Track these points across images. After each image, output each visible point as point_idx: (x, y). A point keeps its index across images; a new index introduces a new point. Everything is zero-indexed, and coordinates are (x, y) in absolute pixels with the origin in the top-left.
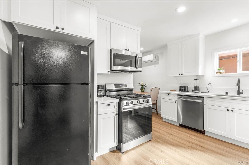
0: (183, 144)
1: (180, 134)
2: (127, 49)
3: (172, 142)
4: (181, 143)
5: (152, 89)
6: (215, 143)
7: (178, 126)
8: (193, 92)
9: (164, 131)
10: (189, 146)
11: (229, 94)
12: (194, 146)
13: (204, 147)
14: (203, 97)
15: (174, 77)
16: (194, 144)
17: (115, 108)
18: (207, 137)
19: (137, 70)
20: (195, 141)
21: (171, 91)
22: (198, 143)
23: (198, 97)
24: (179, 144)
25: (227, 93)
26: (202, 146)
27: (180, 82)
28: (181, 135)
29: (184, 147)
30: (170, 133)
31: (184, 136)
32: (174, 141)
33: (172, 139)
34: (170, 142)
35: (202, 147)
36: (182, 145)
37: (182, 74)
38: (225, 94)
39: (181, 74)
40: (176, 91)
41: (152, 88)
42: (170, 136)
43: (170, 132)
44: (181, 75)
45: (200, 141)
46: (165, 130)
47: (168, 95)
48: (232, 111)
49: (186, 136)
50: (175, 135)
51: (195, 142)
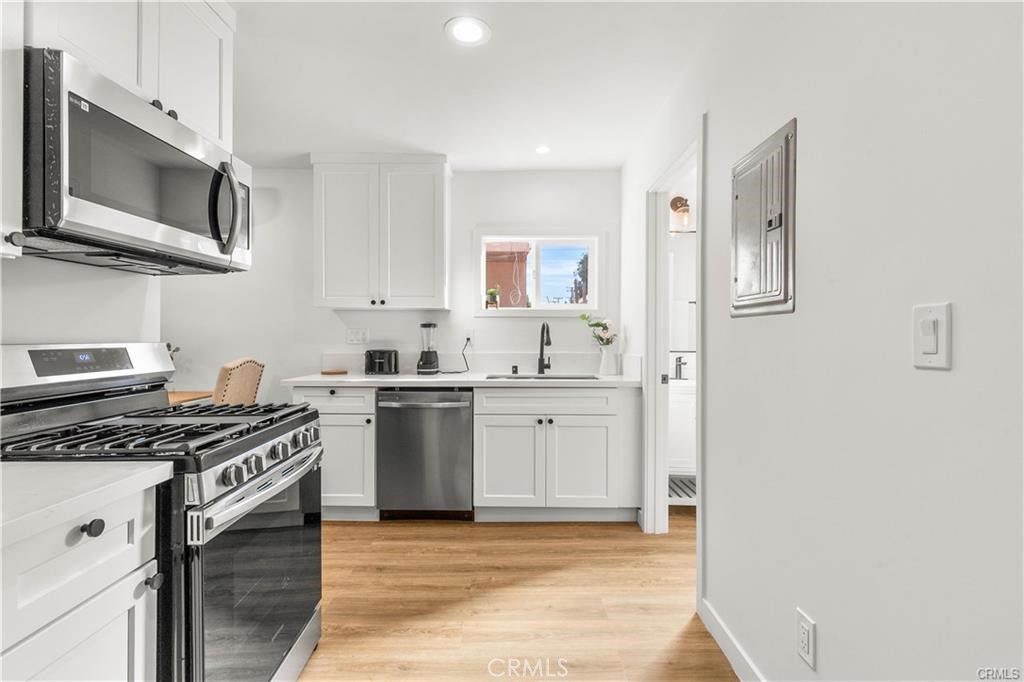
0: (444, 588)
1: (409, 554)
2: (166, 108)
3: (409, 602)
4: (436, 588)
5: (233, 371)
6: (516, 538)
7: (374, 524)
8: (419, 373)
9: (342, 568)
10: (469, 585)
11: (520, 373)
12: (481, 577)
13: (505, 569)
14: (470, 389)
15: (337, 311)
16: (473, 571)
17: (139, 533)
18: (484, 529)
19: (227, 257)
20: (468, 556)
21: (323, 373)
22: (482, 561)
23: (451, 389)
24: (433, 595)
25: (515, 370)
26: (496, 565)
27: (364, 334)
28: (414, 554)
29: (460, 600)
30: (370, 566)
31: (425, 555)
32: (411, 595)
33: (395, 587)
34: (401, 607)
35: (498, 568)
36: (446, 595)
37: (383, 302)
38: (510, 373)
39: (378, 301)
40: (345, 373)
41: (230, 365)
42: (381, 579)
43: (367, 563)
44: (378, 306)
45: (480, 553)
46: (340, 562)
47: (332, 392)
48: (551, 421)
49: (428, 551)
50: (395, 563)
51: (471, 562)
